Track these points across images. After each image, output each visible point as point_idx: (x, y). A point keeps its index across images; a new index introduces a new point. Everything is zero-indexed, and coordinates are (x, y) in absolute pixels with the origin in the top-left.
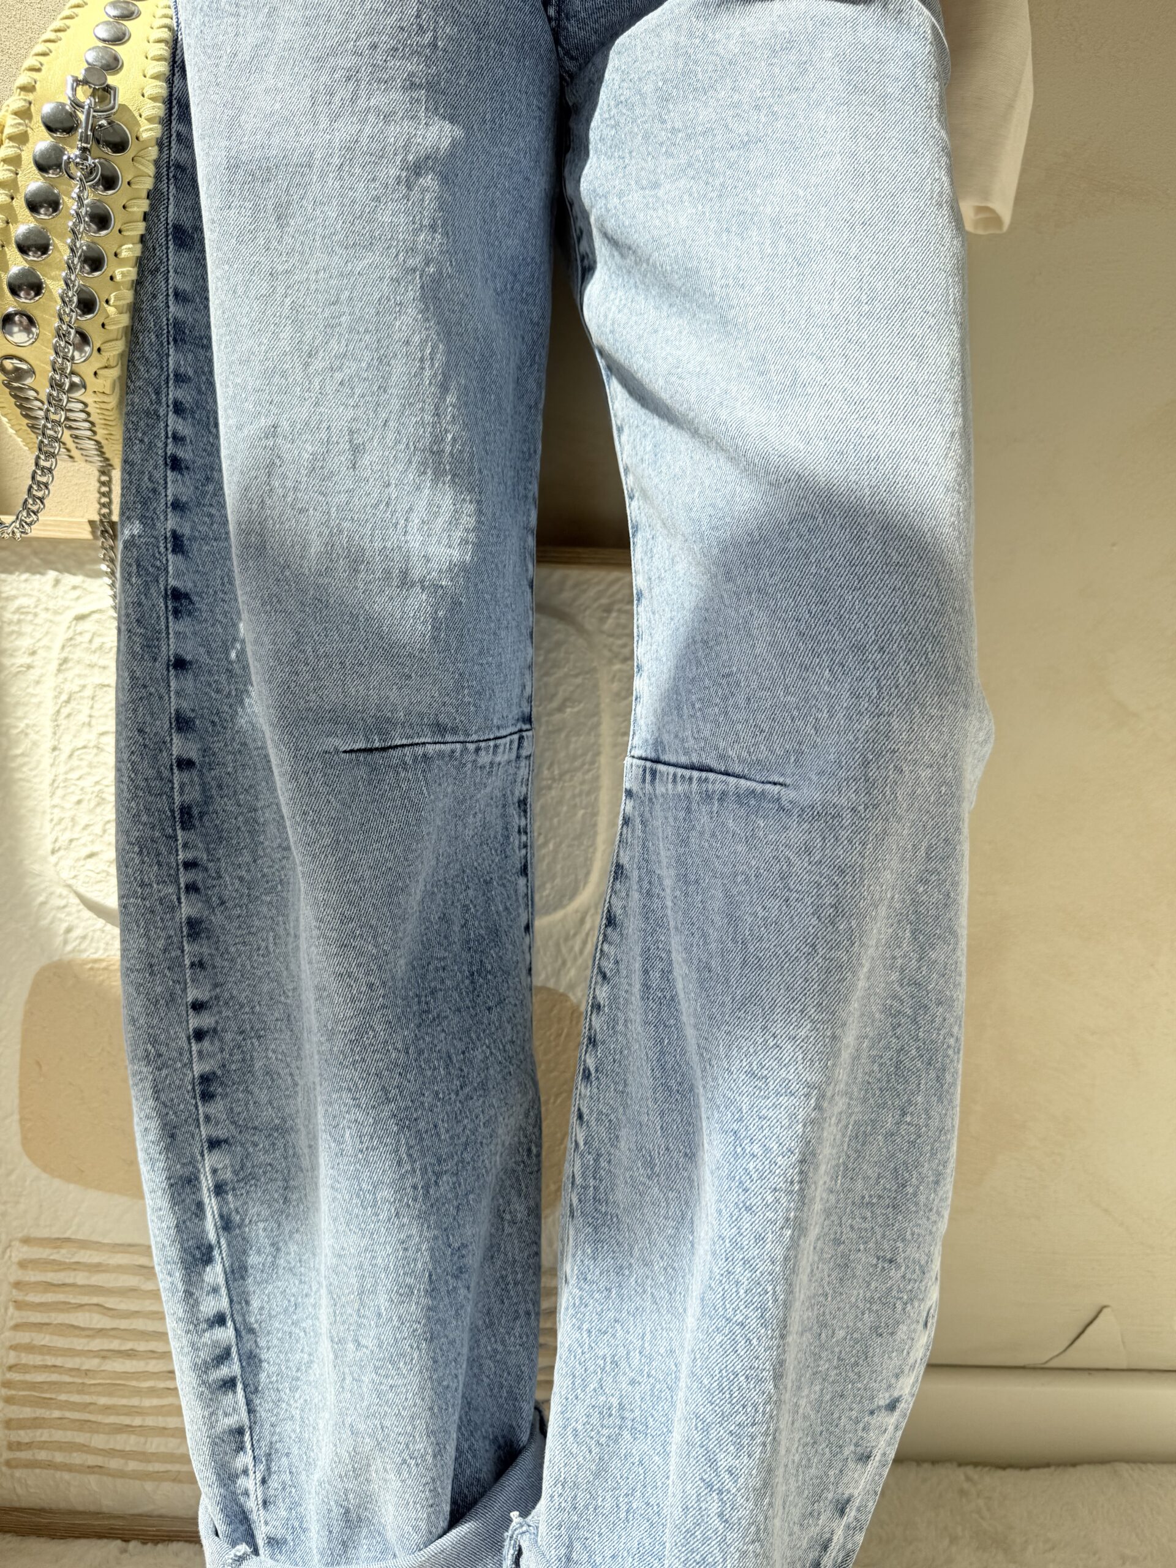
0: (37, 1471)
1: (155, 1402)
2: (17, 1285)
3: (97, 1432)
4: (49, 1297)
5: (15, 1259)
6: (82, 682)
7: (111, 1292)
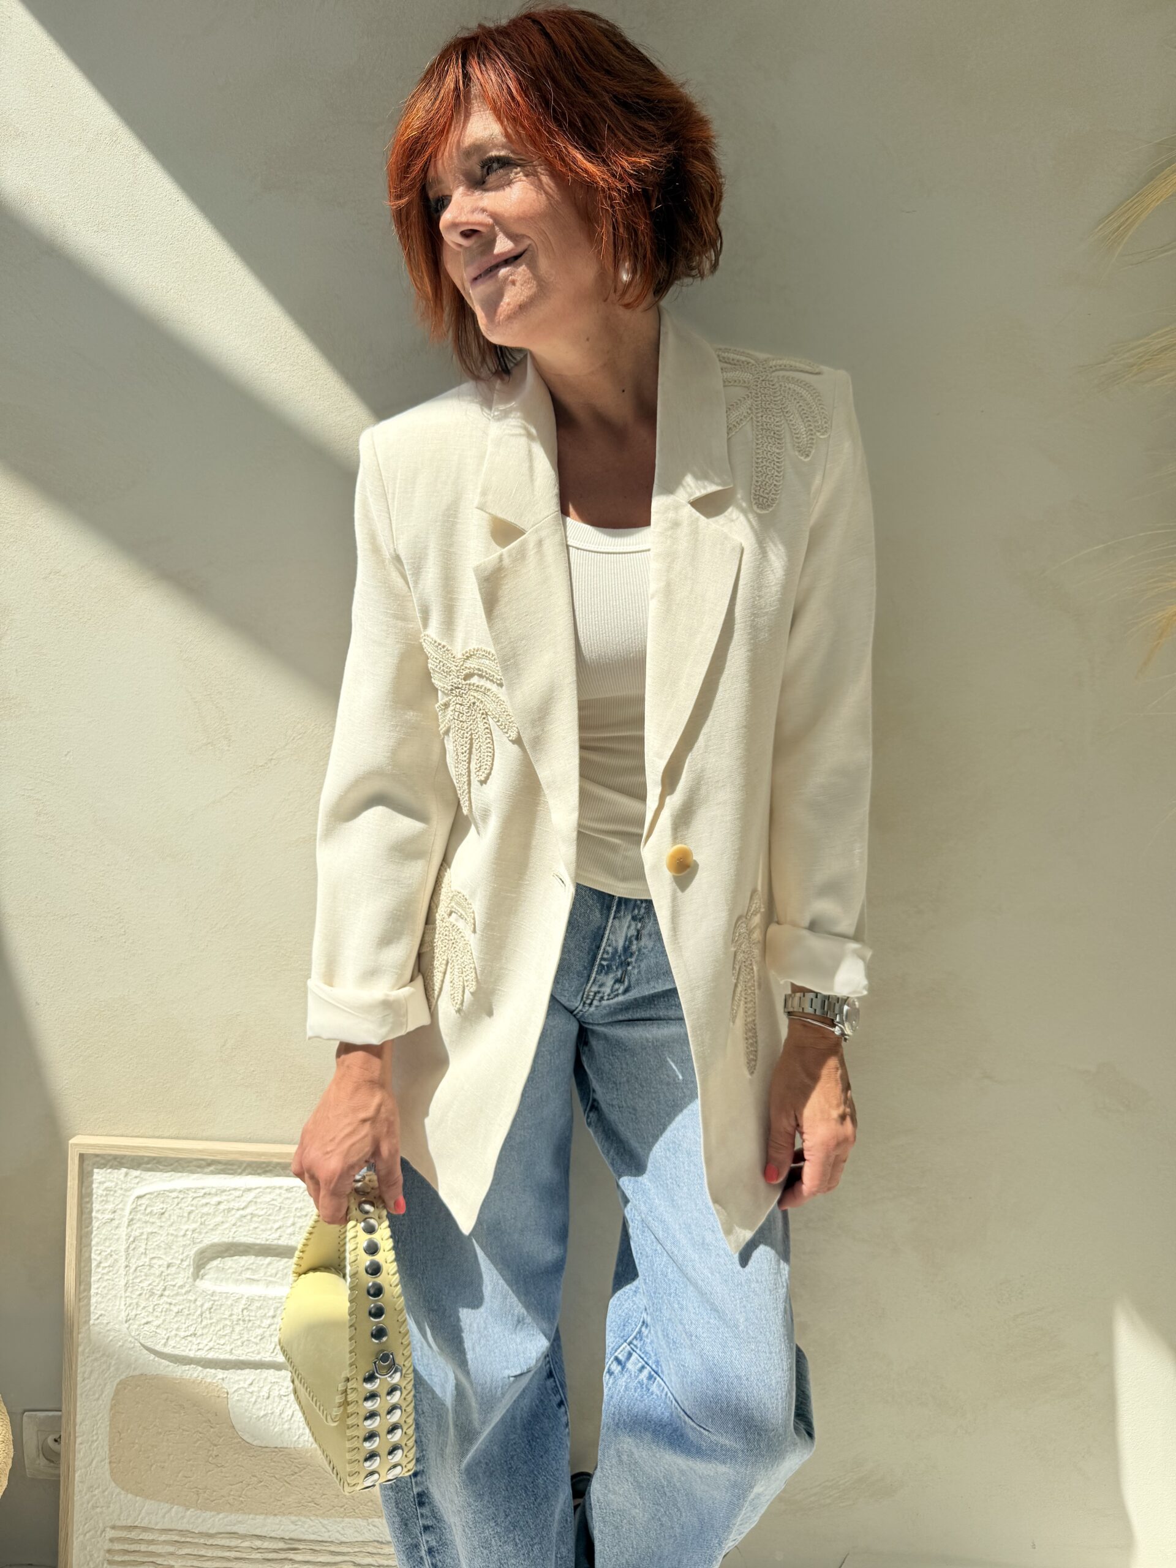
2: (109, 1551)
4: (126, 1558)
5: (107, 1538)
6: (141, 1231)
7: (159, 1555)
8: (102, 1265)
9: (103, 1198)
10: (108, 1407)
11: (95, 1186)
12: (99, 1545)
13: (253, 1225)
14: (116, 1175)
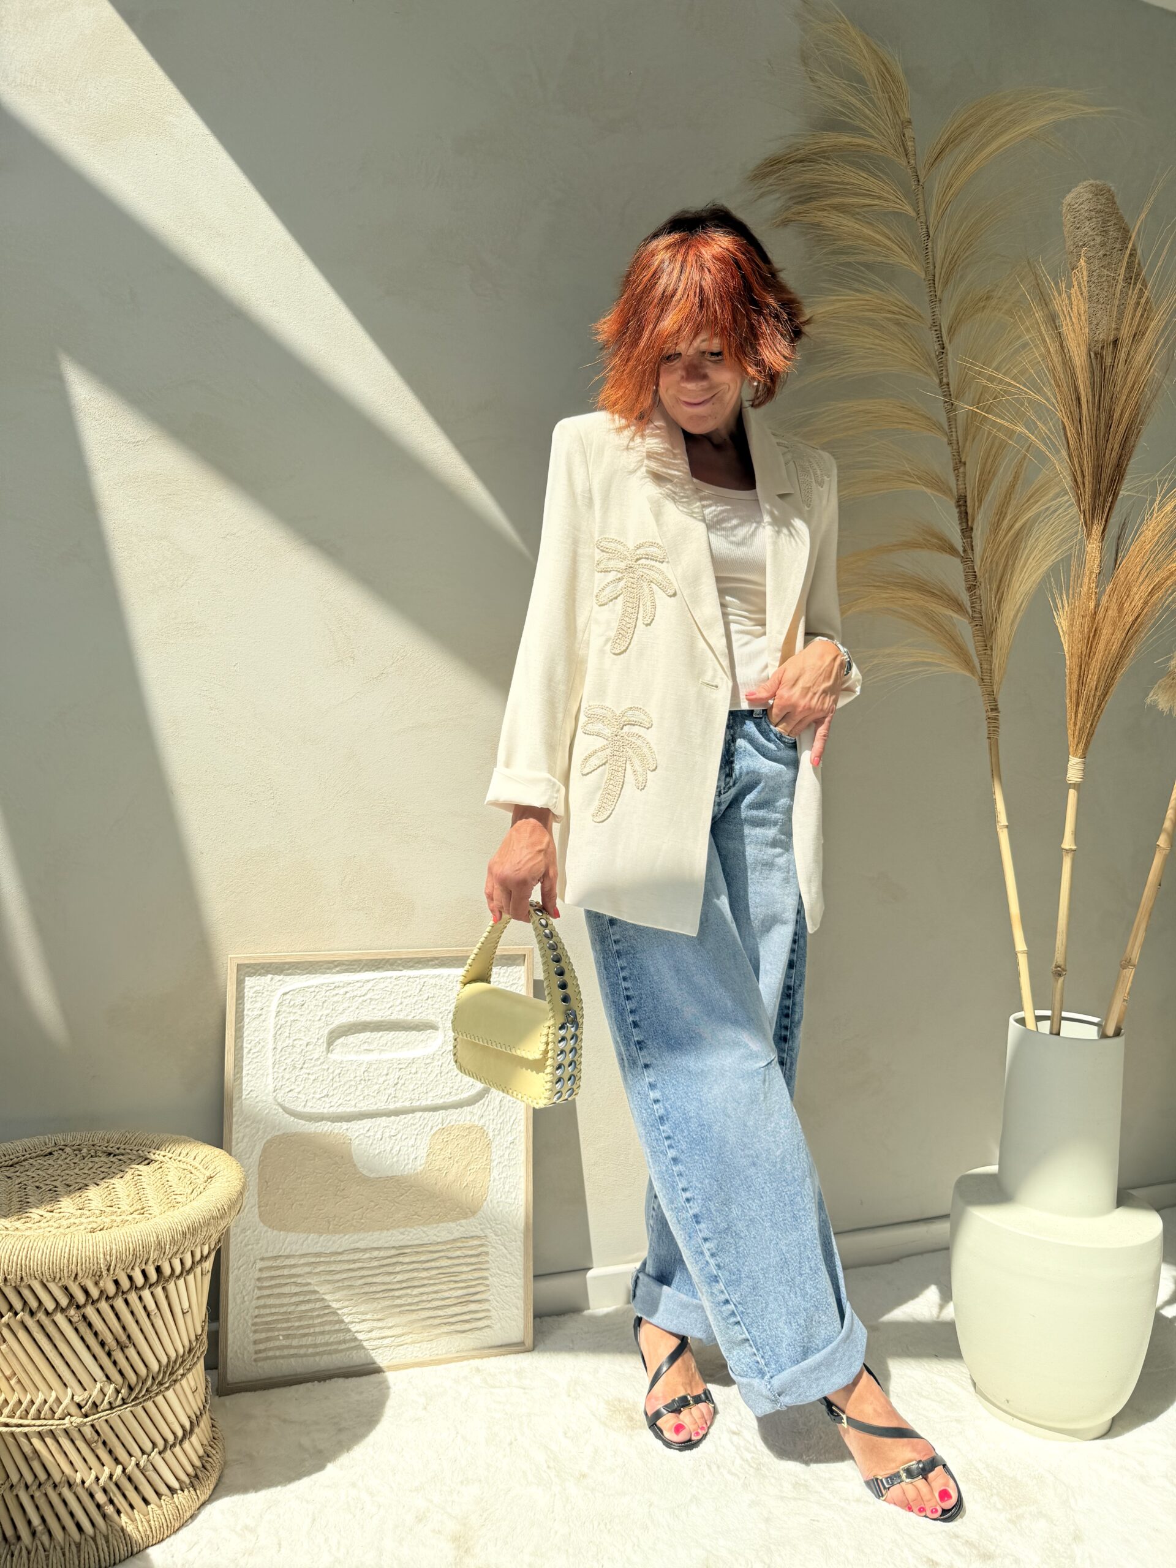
0: (268, 1361)
1: (319, 1320)
2: (259, 1279)
3: (295, 1338)
4: (273, 1282)
5: (257, 1268)
6: (285, 1020)
7: (299, 1276)
8: (252, 1051)
9: (253, 999)
10: (257, 1163)
11: (246, 990)
12: (251, 1276)
13: (371, 1007)
14: (263, 981)
